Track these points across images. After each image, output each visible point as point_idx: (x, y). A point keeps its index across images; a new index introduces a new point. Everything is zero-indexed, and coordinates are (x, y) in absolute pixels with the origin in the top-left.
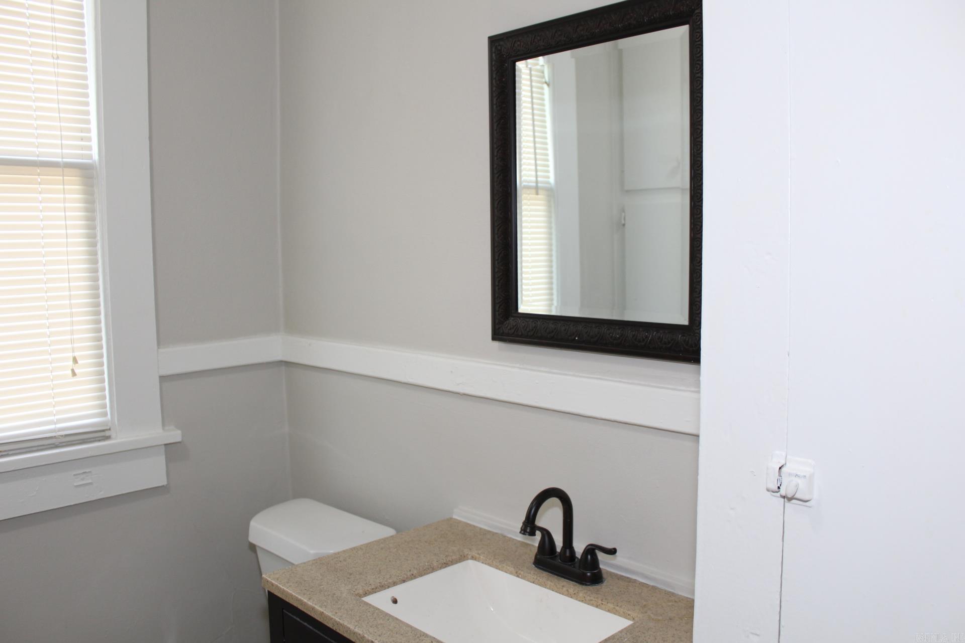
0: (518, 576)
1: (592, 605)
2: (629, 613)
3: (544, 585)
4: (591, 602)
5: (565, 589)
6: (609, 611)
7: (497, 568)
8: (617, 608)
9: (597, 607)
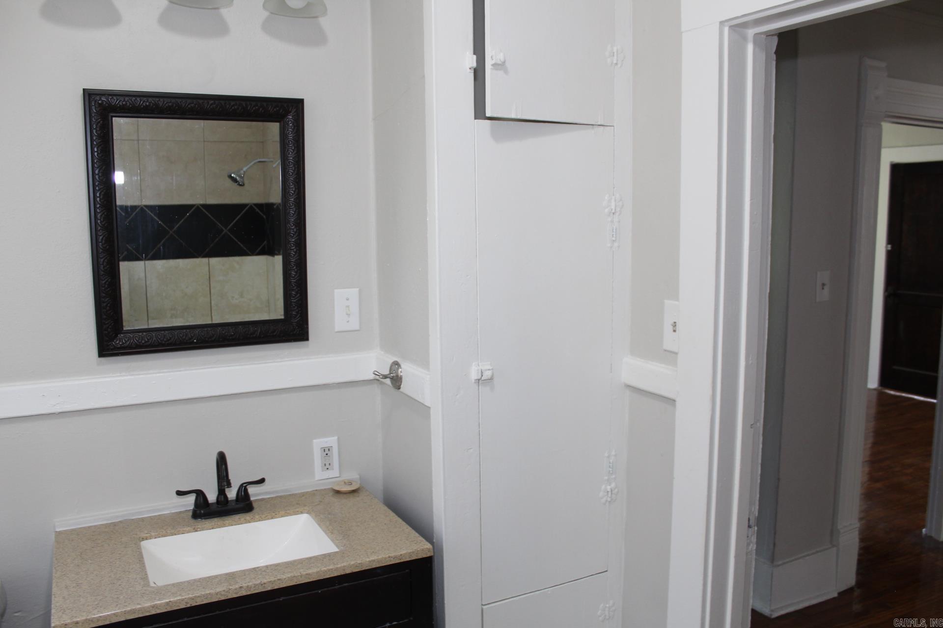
0: (196, 531)
1: (268, 519)
2: (297, 510)
3: (224, 526)
4: (267, 518)
5: (242, 519)
6: (282, 516)
7: (172, 534)
8: (288, 511)
9: (272, 518)
